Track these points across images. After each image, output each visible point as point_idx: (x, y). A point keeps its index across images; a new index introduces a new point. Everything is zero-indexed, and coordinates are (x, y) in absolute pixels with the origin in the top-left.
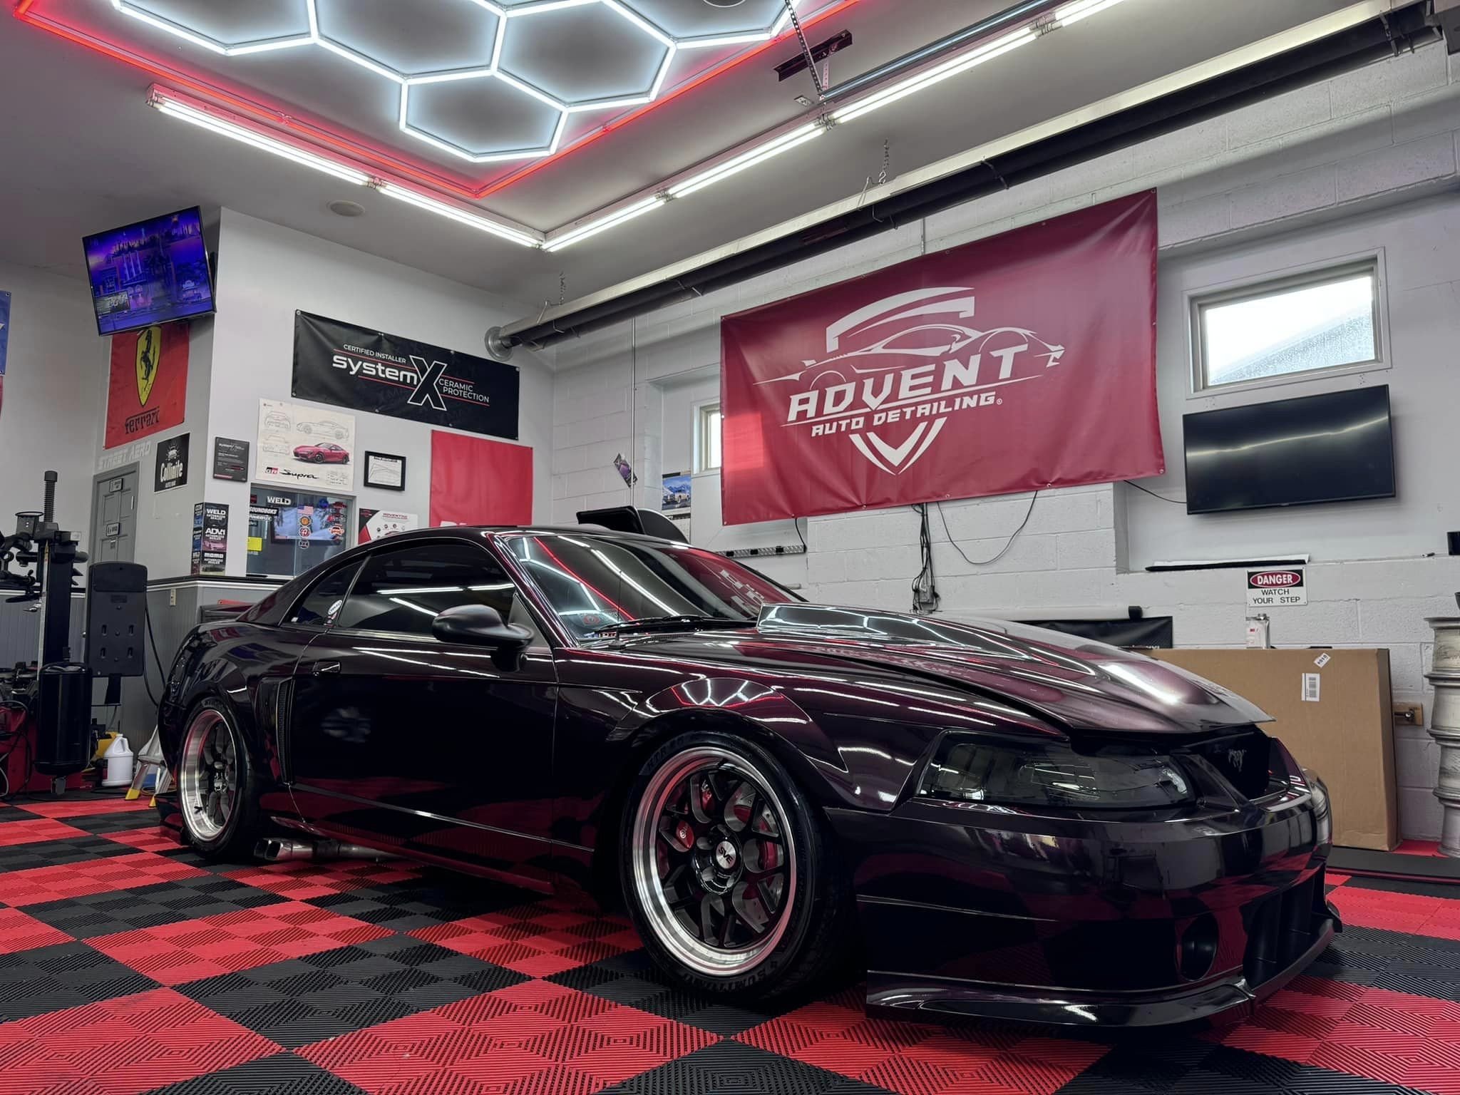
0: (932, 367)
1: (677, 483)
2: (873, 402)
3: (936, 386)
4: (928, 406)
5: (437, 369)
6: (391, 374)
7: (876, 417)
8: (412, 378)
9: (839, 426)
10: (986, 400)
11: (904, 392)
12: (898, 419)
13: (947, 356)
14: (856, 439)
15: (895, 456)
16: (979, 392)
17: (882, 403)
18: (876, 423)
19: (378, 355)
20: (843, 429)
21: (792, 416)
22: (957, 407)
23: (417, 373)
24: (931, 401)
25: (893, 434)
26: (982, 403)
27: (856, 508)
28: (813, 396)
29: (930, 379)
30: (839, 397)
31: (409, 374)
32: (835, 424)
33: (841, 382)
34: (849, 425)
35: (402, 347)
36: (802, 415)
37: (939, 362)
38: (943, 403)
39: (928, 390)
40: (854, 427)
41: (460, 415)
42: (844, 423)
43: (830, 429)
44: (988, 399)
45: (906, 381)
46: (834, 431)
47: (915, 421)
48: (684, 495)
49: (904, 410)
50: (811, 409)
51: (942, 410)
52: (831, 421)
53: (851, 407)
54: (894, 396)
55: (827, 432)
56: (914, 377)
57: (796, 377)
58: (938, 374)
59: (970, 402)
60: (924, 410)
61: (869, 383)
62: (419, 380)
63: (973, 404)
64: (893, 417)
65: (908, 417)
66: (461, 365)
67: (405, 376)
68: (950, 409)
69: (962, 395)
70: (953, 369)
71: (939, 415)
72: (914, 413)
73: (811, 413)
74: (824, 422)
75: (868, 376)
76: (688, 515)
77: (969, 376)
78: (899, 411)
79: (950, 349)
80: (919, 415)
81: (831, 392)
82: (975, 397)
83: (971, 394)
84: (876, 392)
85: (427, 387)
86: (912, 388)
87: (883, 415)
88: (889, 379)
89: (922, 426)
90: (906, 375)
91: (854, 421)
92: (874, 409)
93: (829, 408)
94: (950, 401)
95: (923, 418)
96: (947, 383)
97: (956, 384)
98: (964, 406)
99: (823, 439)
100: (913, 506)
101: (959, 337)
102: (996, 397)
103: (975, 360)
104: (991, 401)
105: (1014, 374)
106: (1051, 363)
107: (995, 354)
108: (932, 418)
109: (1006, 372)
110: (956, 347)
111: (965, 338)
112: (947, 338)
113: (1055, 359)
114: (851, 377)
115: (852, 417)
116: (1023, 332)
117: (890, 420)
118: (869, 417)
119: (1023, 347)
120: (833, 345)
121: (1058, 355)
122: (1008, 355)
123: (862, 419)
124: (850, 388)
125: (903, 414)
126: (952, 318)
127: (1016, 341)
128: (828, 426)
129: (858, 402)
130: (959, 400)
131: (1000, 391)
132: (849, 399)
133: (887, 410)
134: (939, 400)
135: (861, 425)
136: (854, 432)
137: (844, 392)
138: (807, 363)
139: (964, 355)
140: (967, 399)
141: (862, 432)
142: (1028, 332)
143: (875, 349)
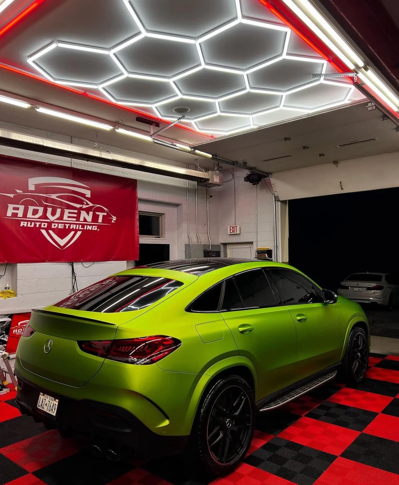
0: (76, 211)
3: (78, 218)
4: (75, 225)
7: (53, 224)
9: (35, 225)
10: (94, 228)
11: (65, 217)
12: (63, 228)
13: (81, 209)
14: (44, 232)
15: (62, 242)
16: (92, 225)
17: (56, 220)
18: (53, 227)
20: (37, 226)
21: (9, 214)
22: (85, 229)
24: (76, 224)
25: (62, 233)
27: (43, 261)
28: (21, 207)
29: (76, 215)
30: (35, 212)
32: (33, 223)
33: (36, 205)
34: (40, 225)
36: (15, 214)
37: (79, 210)
38: (80, 226)
39: (75, 219)
40: (42, 226)
42: (38, 224)
43: (31, 225)
44: (95, 228)
45: (67, 214)
46: (32, 226)
47: (69, 230)
49: (66, 225)
50: (20, 213)
51: (80, 228)
52: (31, 222)
53: (41, 217)
54: (61, 218)
55: (29, 226)
56: (69, 213)
57: (12, 196)
59: (89, 228)
60: (73, 227)
61: (50, 210)
63: (90, 229)
64: (61, 226)
65: (67, 228)
68: (83, 229)
69: (87, 225)
70: (83, 214)
71: (79, 230)
72: (69, 227)
73: (20, 215)
75: (49, 206)
77: (89, 218)
78: (63, 225)
79: (83, 207)
80: (71, 228)
81: (31, 208)
82: (91, 226)
83: (90, 225)
84: (53, 214)
86: (69, 217)
87: (57, 225)
88: (59, 211)
89: (73, 233)
90: (67, 211)
91: (43, 224)
92: (52, 221)
93: (30, 215)
94: (83, 226)
95: (73, 230)
96: (82, 219)
97: (85, 220)
98: (88, 229)
99: (25, 229)
100: (68, 262)
101: (85, 203)
102: (98, 228)
103: (91, 213)
104: (96, 229)
105: (103, 222)
106: (113, 222)
107: (97, 213)
108: (76, 231)
109: (100, 220)
110: (85, 207)
111: (87, 204)
112: (81, 202)
113: (114, 221)
114: (41, 205)
115: (41, 222)
116: (105, 208)
117: (59, 227)
118: (50, 224)
119: (105, 214)
120: (32, 187)
121: (115, 219)
122: (101, 215)
123: (46, 224)
124: (41, 210)
125: (65, 226)
126: (83, 195)
127: (103, 211)
128: (29, 223)
129: (44, 216)
130: (86, 226)
131: (99, 226)
132: (40, 214)
133: (58, 223)
134: (79, 224)
135: (46, 226)
136: (43, 229)
137: (38, 210)
138: (18, 191)
139: (88, 210)
140: (88, 226)
141: (47, 230)
142: (107, 209)
143: (54, 196)
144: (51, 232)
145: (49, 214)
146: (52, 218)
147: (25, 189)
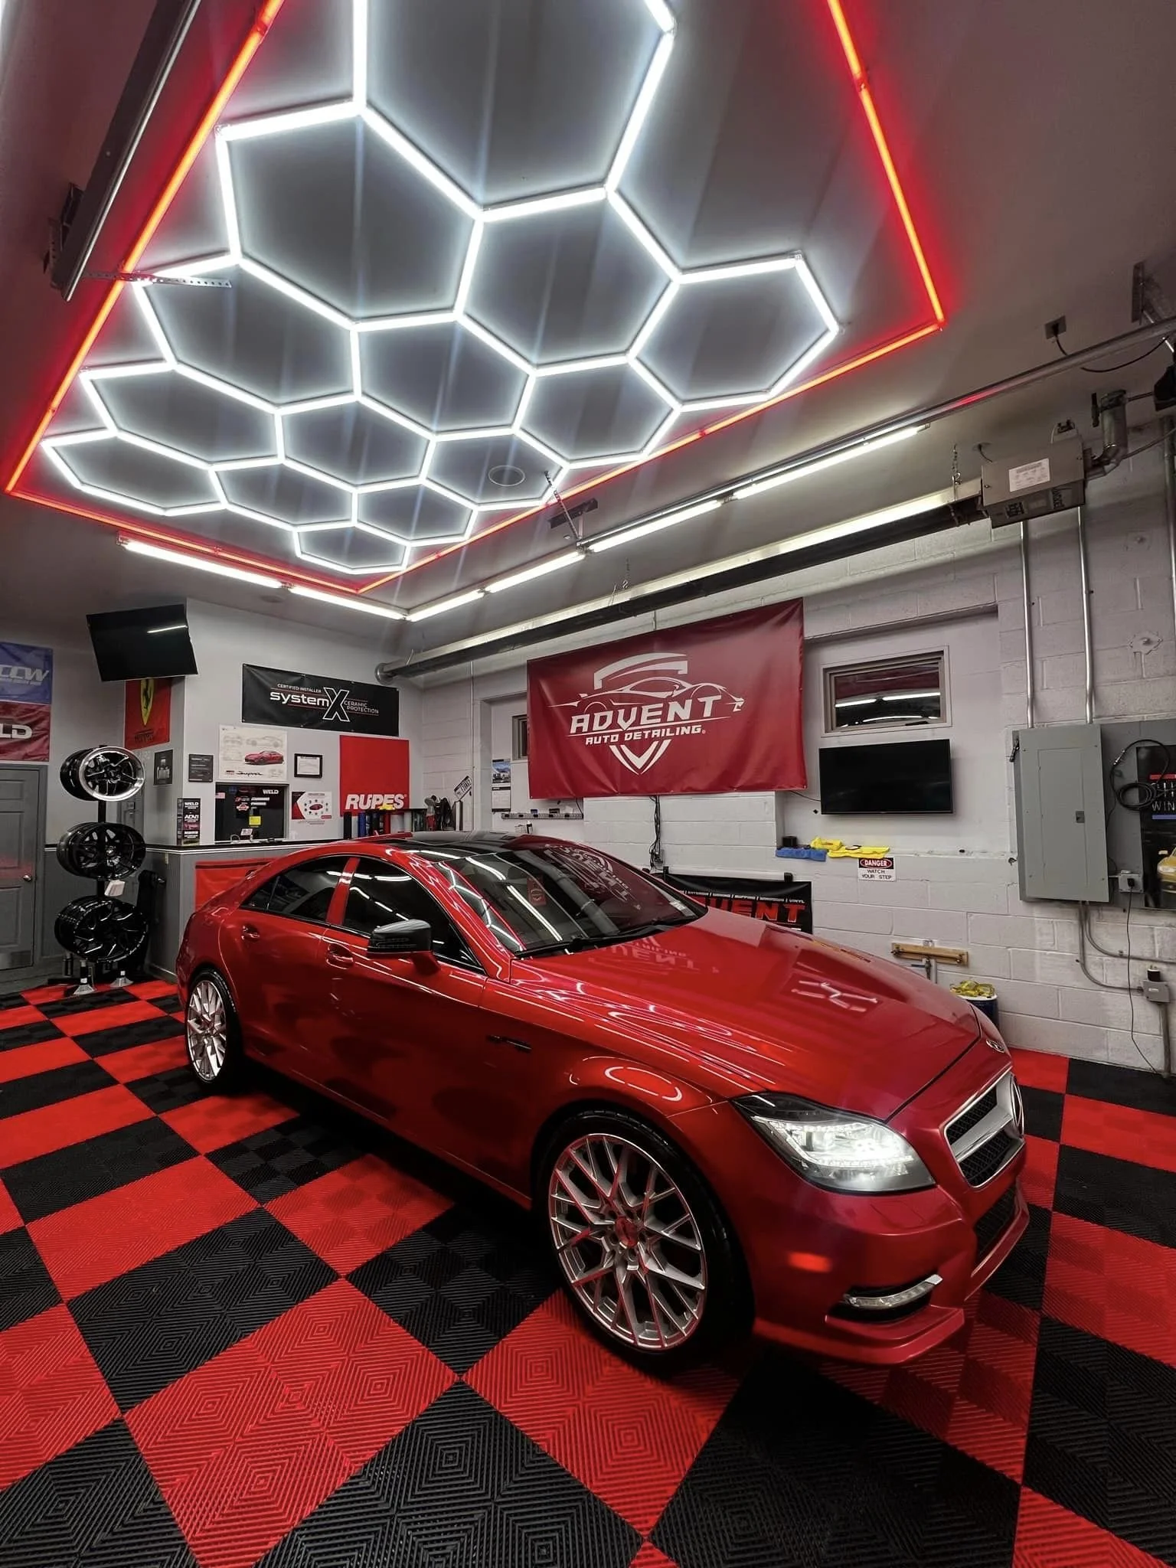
0: (661, 705)
1: (502, 767)
2: (625, 725)
3: (664, 718)
4: (659, 731)
5: (343, 694)
6: (311, 701)
7: (626, 735)
8: (325, 702)
9: (603, 739)
10: (695, 730)
11: (644, 721)
12: (640, 738)
13: (670, 699)
14: (614, 748)
15: (639, 762)
16: (691, 725)
17: (630, 726)
18: (626, 739)
19: (302, 689)
20: (606, 741)
21: (573, 730)
22: (677, 734)
23: (327, 698)
24: (661, 728)
25: (639, 748)
26: (693, 732)
27: (613, 794)
28: (587, 717)
29: (660, 713)
30: (603, 720)
31: (323, 700)
32: (600, 738)
33: (603, 710)
34: (609, 739)
35: (317, 683)
36: (579, 730)
37: (666, 702)
38: (668, 730)
39: (659, 720)
40: (612, 740)
41: (359, 723)
42: (606, 737)
43: (597, 741)
44: (697, 730)
45: (645, 714)
46: (599, 742)
47: (651, 740)
48: (506, 775)
49: (644, 732)
50: (585, 726)
51: (668, 734)
52: (598, 735)
53: (610, 727)
54: (637, 722)
55: (595, 742)
56: (650, 711)
57: (575, 704)
58: (665, 710)
59: (686, 731)
60: (656, 733)
61: (621, 712)
62: (330, 703)
63: (688, 732)
64: (637, 736)
65: (646, 737)
66: (358, 690)
67: (321, 702)
68: (673, 734)
69: (680, 726)
70: (674, 708)
71: (666, 738)
72: (650, 734)
73: (585, 729)
74: (594, 736)
75: (621, 707)
76: (509, 788)
77: (685, 713)
78: (640, 732)
79: (672, 694)
80: (653, 736)
81: (597, 716)
82: (689, 727)
83: (686, 726)
84: (627, 718)
85: (336, 707)
86: (649, 718)
87: (631, 734)
88: (634, 710)
89: (655, 744)
90: (645, 709)
91: (613, 736)
92: (624, 730)
93: (596, 727)
94: (673, 729)
95: (656, 738)
96: (671, 717)
97: (677, 718)
98: (682, 733)
99: (592, 747)
100: (650, 796)
101: (677, 687)
102: (702, 728)
103: (689, 703)
104: (699, 730)
105: (713, 714)
106: (735, 710)
107: (701, 700)
108: (661, 740)
109: (707, 712)
110: (676, 693)
111: (681, 687)
112: (671, 687)
113: (738, 707)
114: (610, 708)
115: (611, 734)
116: (718, 687)
117: (635, 738)
118: (622, 734)
119: (719, 697)
120: (598, 685)
121: (740, 704)
122: (709, 702)
123: (617, 736)
124: (610, 714)
125: (643, 735)
126: (674, 673)
127: (714, 692)
128: (596, 738)
129: (614, 724)
130: (678, 729)
131: (704, 725)
132: (609, 722)
133: (633, 731)
134: (666, 727)
135: (617, 740)
136: (613, 744)
137: (606, 717)
138: (583, 695)
139: (681, 699)
140: (684, 729)
141: (618, 744)
142: (721, 688)
143: (627, 690)
144: (623, 747)
145: (620, 721)
146: (624, 725)
147: (590, 689)
